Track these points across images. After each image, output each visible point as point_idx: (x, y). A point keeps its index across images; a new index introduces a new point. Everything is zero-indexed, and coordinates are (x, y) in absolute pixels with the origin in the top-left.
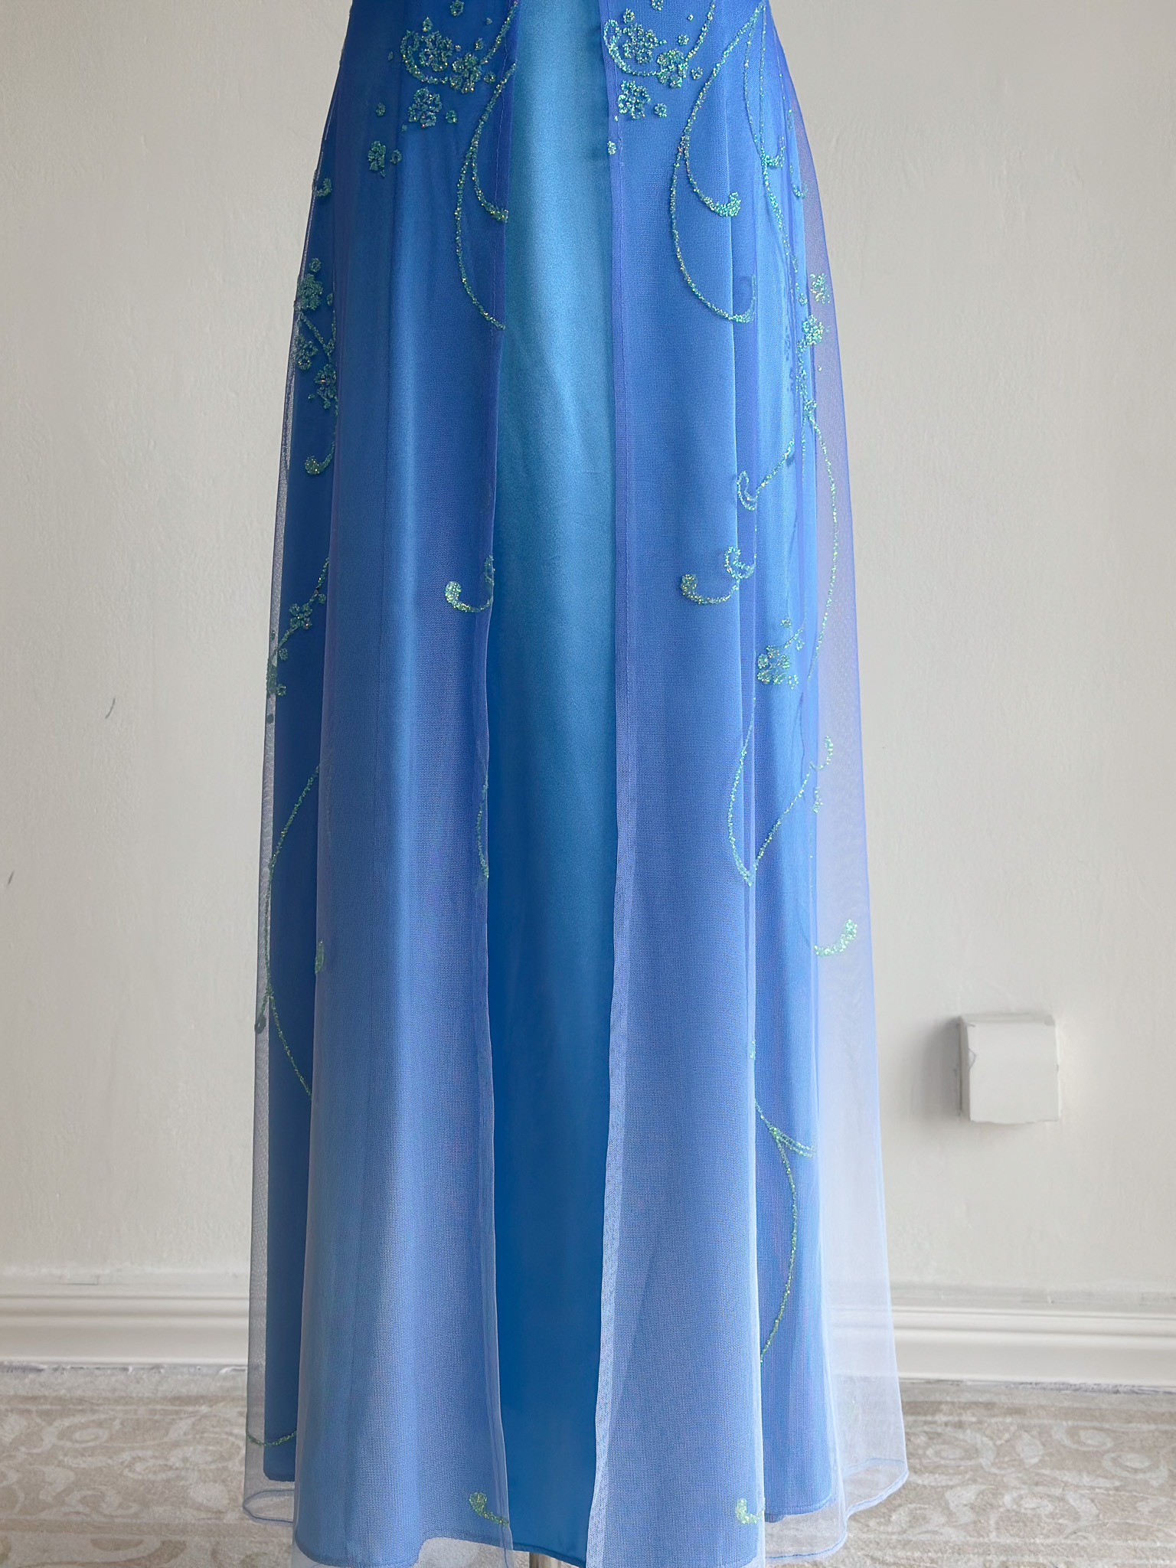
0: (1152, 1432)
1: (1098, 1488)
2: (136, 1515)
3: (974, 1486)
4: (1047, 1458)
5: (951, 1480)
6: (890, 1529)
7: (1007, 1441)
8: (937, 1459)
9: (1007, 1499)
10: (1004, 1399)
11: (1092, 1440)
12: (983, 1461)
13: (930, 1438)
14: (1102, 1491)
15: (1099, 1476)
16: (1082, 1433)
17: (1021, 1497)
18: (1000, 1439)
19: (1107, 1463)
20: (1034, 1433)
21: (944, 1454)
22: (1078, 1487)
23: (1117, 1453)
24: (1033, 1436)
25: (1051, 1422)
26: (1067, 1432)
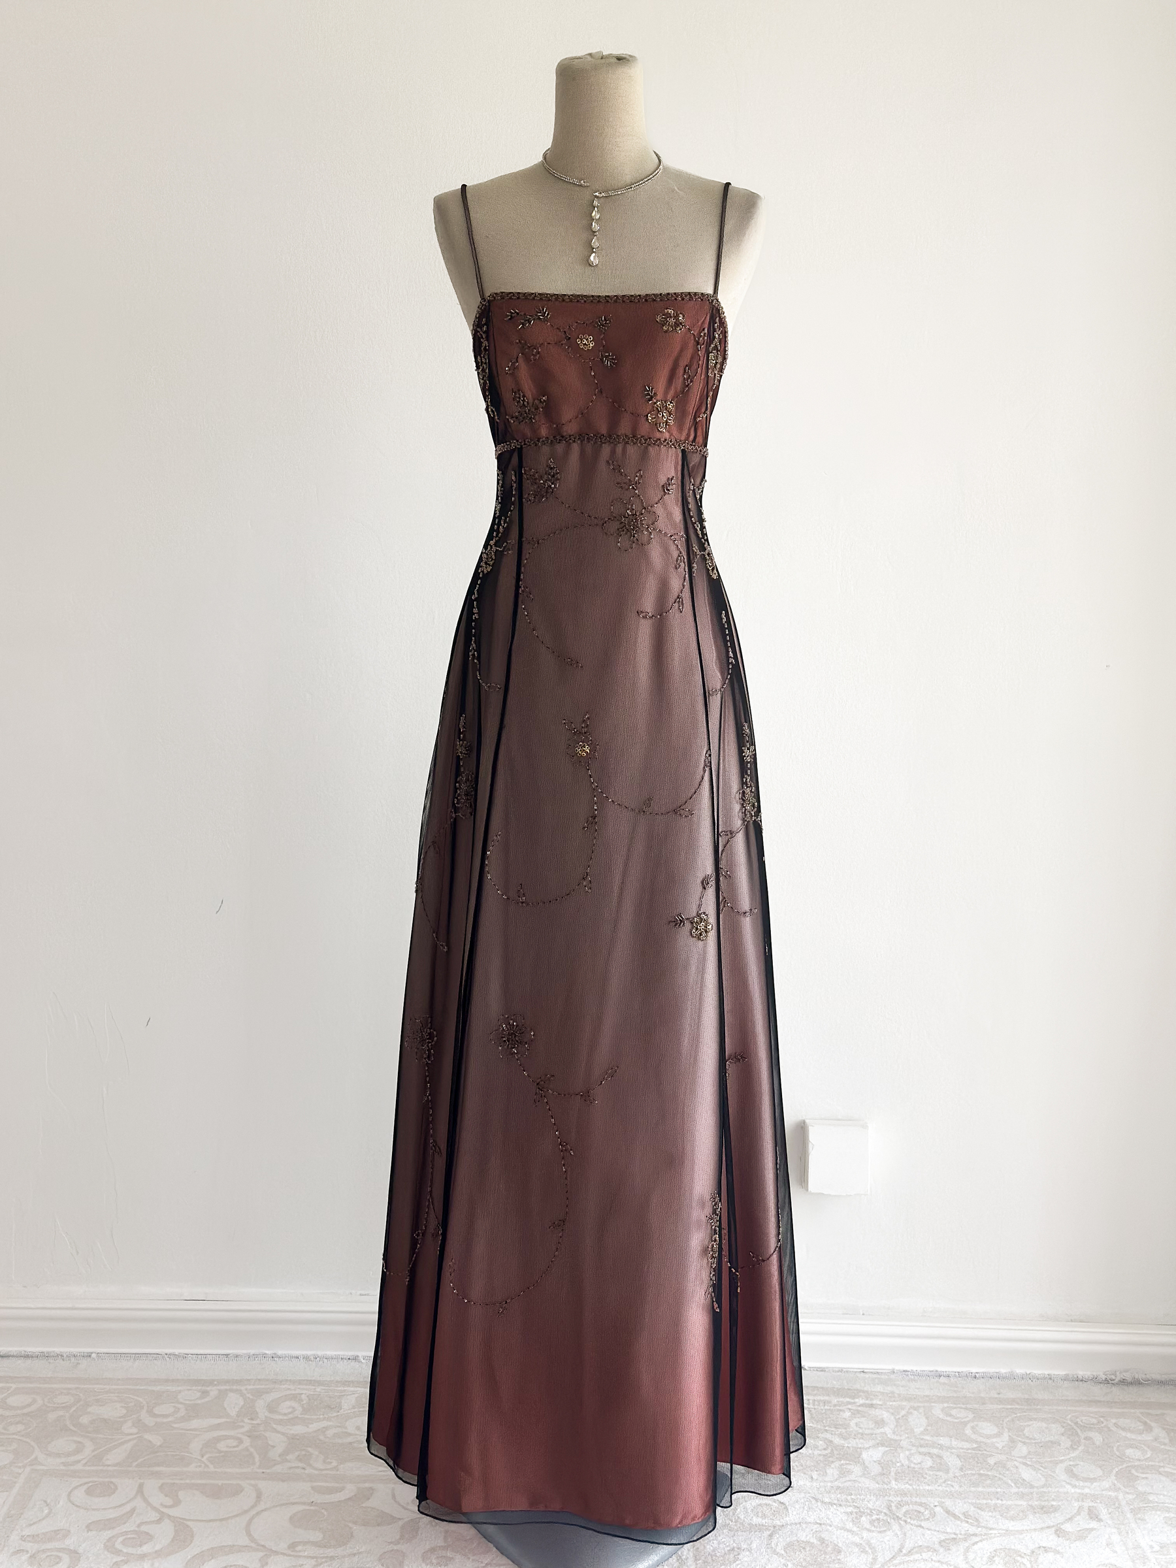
2: (336, 1468)
4: (929, 1428)
5: (866, 1443)
6: (826, 1479)
7: (903, 1416)
8: (857, 1429)
9: (902, 1457)
12: (888, 1430)
15: (963, 1440)
17: (911, 1454)
19: (968, 1431)
20: (921, 1410)
21: (862, 1426)
22: (948, 1448)
23: (975, 1423)
24: (920, 1413)
25: (933, 1404)
26: (942, 1411)
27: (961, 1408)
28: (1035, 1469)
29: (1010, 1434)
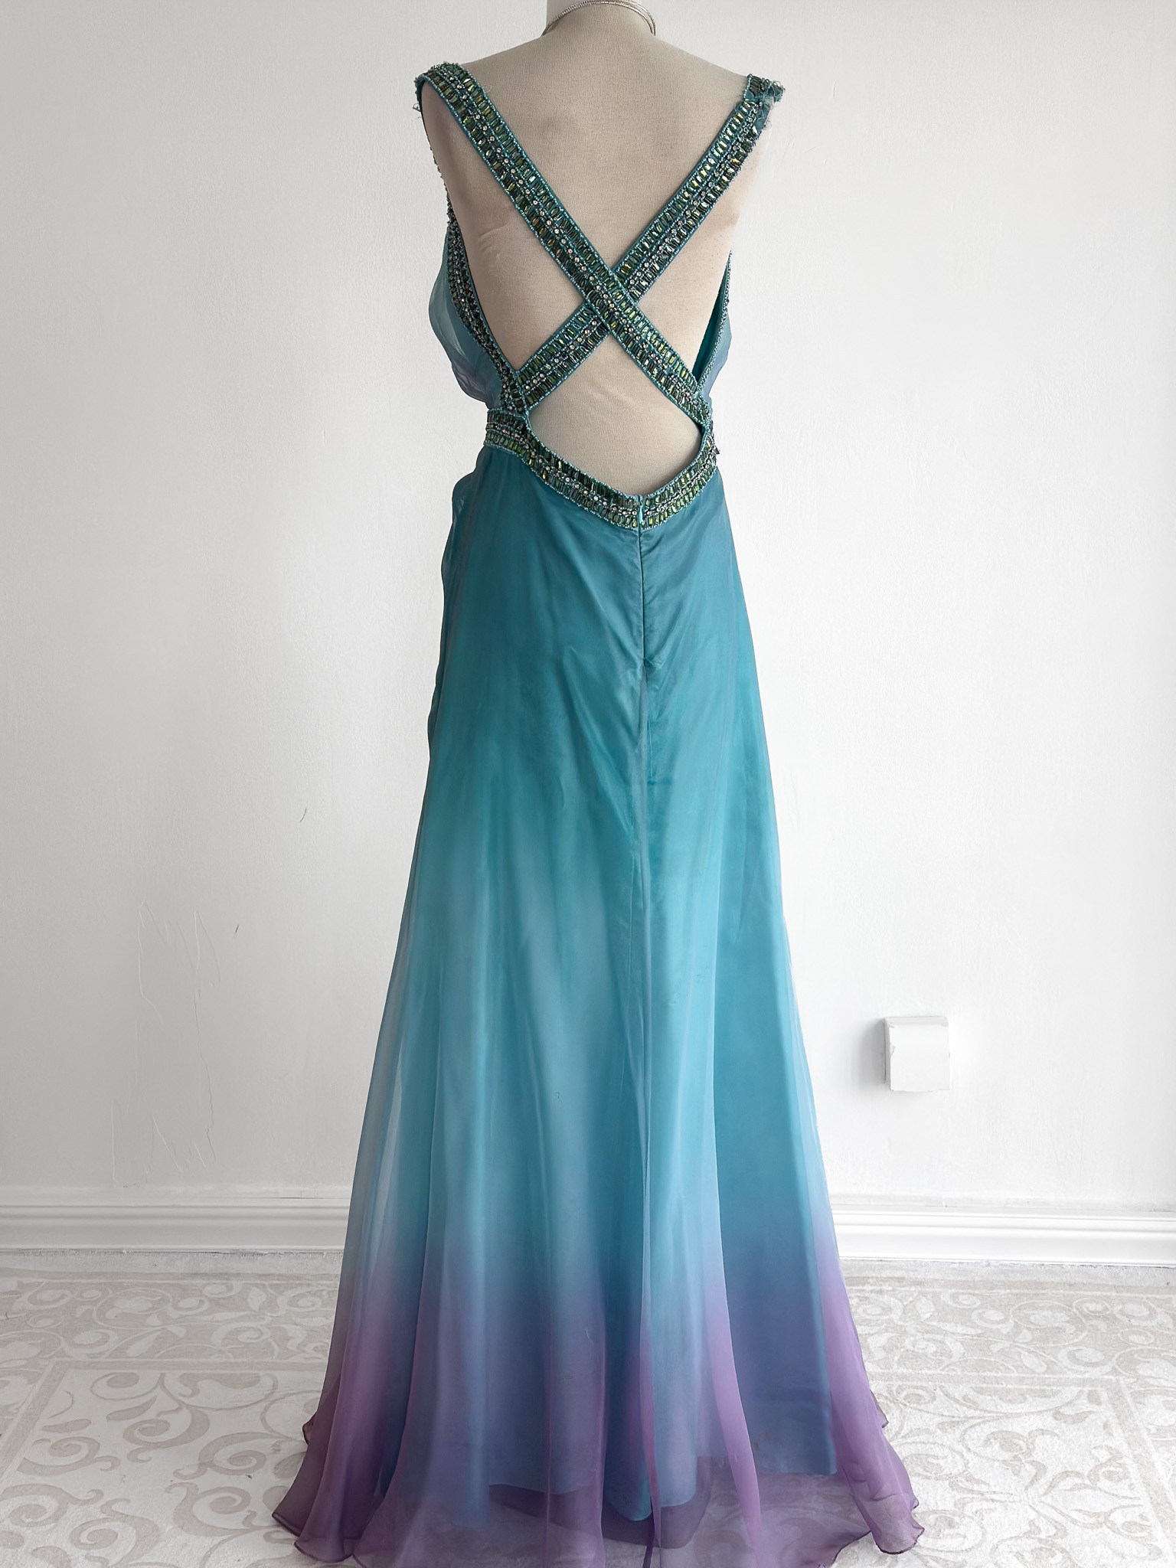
0: (1007, 1294)
1: (968, 1335)
3: (886, 1334)
4: (936, 1314)
5: (871, 1330)
7: (911, 1302)
8: (864, 1315)
9: (908, 1343)
10: (911, 1274)
11: (966, 1301)
12: (893, 1316)
13: (861, 1300)
14: (969, 1337)
15: (968, 1326)
16: (961, 1296)
18: (906, 1301)
19: (974, 1316)
20: (929, 1297)
21: (869, 1311)
22: (953, 1333)
23: (982, 1310)
24: (928, 1299)
25: (940, 1290)
26: (951, 1297)
27: (966, 1294)
28: (1037, 1355)
29: (1016, 1321)
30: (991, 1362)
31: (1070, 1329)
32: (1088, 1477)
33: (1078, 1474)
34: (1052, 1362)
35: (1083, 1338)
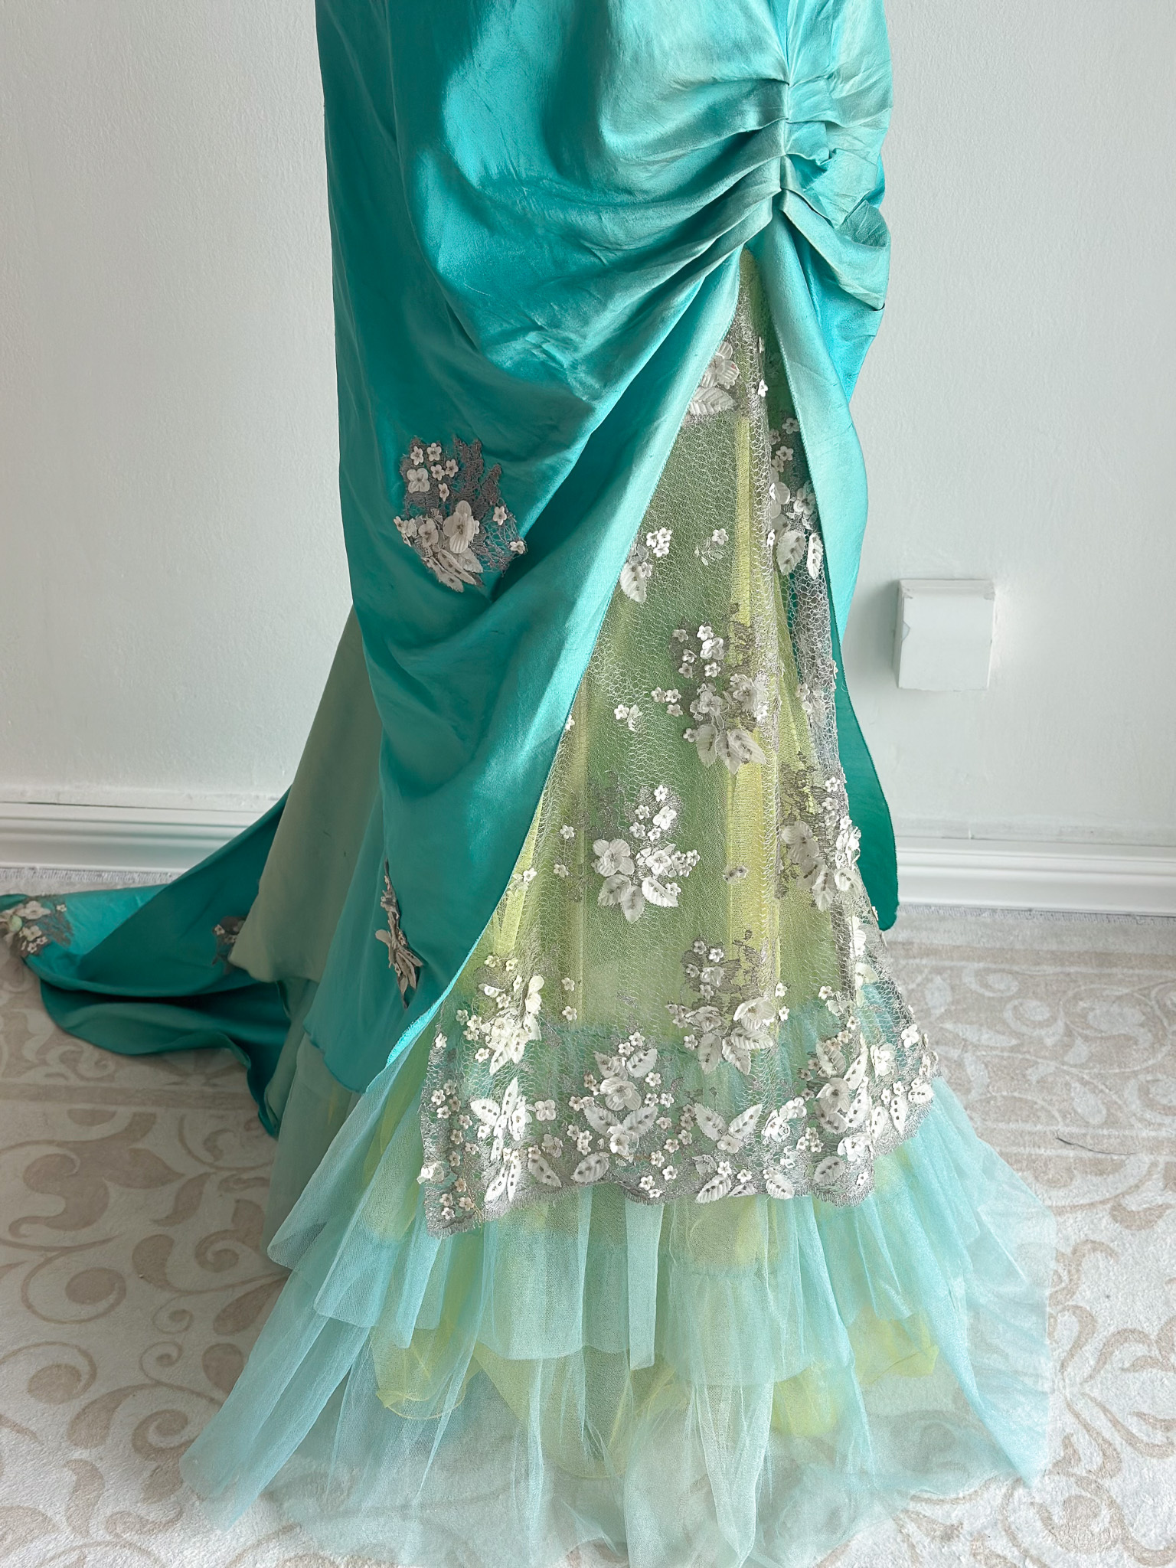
0: (1057, 975)
1: (995, 1048)
4: (953, 1008)
7: (918, 985)
11: (1002, 984)
14: (998, 1052)
15: (998, 1031)
16: (991, 979)
19: (1008, 1015)
22: (976, 1047)
23: (1020, 1000)
24: (944, 980)
25: (963, 963)
26: (976, 976)
27: (1003, 971)
28: (1094, 1090)
29: (1068, 1023)
30: (1026, 1101)
31: (1145, 1037)
32: (1157, 1342)
33: (1142, 1337)
34: (1116, 1103)
35: (1163, 1058)
